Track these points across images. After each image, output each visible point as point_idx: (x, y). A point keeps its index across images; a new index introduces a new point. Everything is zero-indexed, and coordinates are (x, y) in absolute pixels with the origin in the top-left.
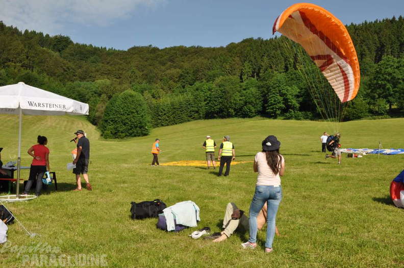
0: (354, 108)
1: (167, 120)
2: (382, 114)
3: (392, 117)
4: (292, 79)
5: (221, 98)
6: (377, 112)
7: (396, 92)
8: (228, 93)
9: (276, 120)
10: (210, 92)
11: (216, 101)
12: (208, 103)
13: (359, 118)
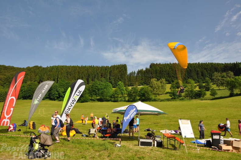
0: (85, 98)
1: (3, 99)
2: (95, 101)
3: (98, 102)
4: (61, 85)
5: (30, 91)
6: (93, 100)
7: (99, 93)
8: (33, 89)
9: (55, 101)
10: (24, 88)
11: (27, 92)
12: (22, 92)
13: (87, 102)
